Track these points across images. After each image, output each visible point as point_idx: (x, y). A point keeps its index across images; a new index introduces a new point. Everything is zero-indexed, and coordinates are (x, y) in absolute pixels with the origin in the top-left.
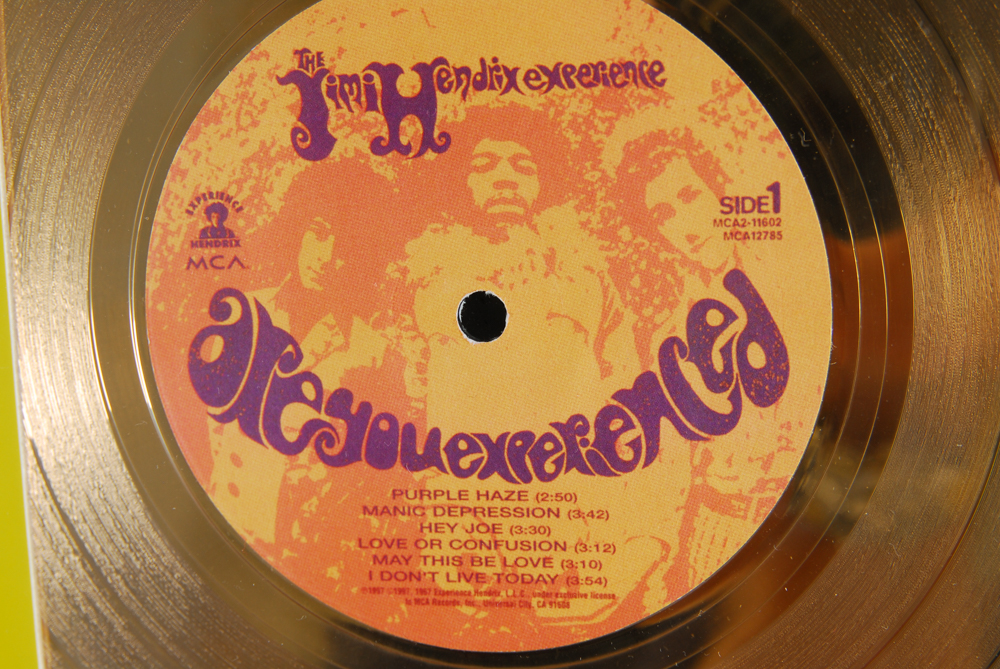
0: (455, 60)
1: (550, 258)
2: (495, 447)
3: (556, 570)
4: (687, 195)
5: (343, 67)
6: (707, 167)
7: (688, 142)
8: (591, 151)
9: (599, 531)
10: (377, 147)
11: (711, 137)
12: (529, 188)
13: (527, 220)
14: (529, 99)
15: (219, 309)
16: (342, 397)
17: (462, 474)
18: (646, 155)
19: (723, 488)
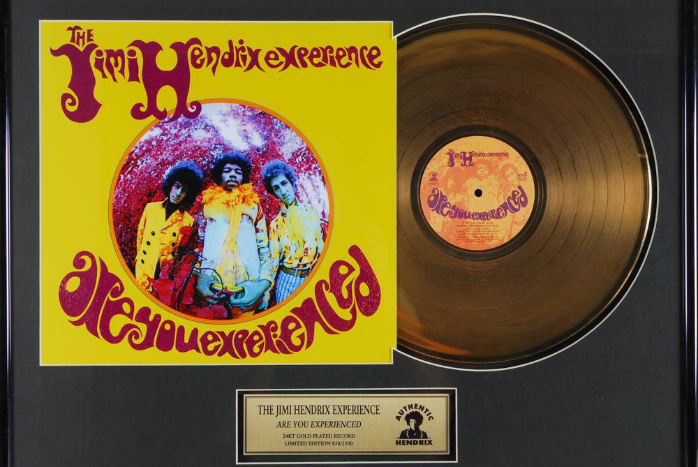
0: (475, 152)
1: (490, 184)
2: (480, 215)
3: (490, 235)
4: (512, 174)
5: (457, 152)
6: (515, 169)
7: (512, 165)
8: (497, 166)
9: (497, 228)
10: (462, 165)
11: (516, 165)
12: (487, 172)
13: (486, 177)
14: (487, 158)
15: (433, 191)
16: (454, 206)
17: (474, 219)
18: (506, 167)
19: (517, 221)
